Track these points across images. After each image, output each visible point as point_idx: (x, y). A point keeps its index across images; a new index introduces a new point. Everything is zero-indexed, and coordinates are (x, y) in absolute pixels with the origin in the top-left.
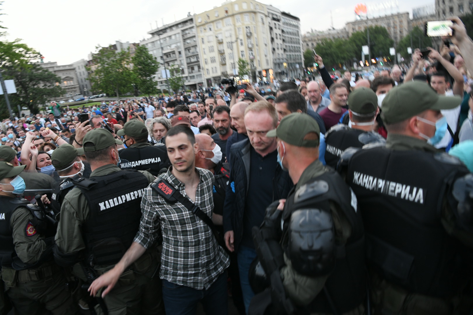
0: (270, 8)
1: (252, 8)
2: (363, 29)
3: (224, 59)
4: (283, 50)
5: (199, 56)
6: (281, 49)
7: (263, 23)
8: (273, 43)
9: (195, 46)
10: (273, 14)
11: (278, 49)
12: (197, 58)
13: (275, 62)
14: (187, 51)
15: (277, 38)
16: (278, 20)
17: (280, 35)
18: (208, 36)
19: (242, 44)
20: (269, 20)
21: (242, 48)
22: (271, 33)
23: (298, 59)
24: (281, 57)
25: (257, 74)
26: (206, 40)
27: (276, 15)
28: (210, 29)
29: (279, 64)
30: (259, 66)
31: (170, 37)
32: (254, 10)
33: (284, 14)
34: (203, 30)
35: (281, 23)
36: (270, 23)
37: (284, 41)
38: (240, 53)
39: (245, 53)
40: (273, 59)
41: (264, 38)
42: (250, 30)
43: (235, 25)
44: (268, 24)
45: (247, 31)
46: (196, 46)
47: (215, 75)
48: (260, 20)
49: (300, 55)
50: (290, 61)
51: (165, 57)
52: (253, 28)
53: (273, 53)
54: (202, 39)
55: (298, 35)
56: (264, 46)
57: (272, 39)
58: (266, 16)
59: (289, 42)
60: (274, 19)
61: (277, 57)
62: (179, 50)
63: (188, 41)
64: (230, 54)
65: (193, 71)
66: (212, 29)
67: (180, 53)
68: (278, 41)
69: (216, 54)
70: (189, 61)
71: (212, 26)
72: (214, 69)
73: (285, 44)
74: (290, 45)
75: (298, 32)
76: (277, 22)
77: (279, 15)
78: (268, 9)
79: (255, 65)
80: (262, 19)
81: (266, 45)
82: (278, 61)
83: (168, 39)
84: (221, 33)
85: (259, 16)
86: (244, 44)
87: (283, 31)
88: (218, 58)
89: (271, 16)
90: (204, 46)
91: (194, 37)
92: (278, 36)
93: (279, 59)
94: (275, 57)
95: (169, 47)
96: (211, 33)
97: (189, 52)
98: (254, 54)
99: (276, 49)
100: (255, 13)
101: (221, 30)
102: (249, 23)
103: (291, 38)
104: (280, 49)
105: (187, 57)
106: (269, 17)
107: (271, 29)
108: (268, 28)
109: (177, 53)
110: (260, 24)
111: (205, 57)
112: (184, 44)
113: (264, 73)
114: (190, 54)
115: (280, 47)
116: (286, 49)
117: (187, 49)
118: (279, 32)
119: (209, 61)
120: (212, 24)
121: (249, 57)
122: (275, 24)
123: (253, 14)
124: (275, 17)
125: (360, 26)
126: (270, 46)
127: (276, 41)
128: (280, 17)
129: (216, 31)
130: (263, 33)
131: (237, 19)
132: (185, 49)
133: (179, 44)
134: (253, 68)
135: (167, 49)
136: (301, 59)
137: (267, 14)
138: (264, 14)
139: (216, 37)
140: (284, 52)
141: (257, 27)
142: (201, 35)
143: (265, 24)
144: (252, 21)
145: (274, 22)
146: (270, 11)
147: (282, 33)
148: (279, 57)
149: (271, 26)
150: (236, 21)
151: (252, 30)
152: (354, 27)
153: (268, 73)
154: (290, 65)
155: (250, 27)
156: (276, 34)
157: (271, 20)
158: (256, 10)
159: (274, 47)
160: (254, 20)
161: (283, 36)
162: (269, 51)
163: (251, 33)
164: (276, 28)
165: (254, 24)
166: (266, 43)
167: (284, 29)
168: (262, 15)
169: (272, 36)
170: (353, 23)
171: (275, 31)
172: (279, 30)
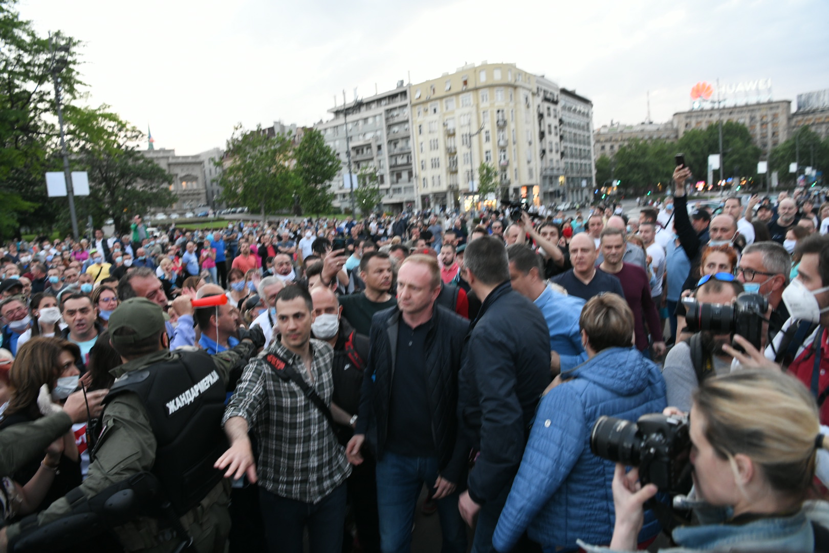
0: (541, 80)
1: (510, 79)
2: (704, 126)
3: (455, 162)
4: (559, 154)
5: (412, 155)
6: (557, 152)
7: (528, 106)
8: (543, 140)
9: (407, 138)
10: (545, 91)
11: (551, 151)
12: (409, 158)
13: (544, 173)
14: (392, 146)
15: (550, 132)
16: (556, 103)
17: (556, 127)
18: (430, 123)
19: (488, 139)
20: (538, 100)
21: (487, 146)
22: (540, 124)
23: (585, 171)
24: (555, 165)
25: (511, 191)
26: (425, 129)
27: (551, 93)
28: (435, 111)
29: (551, 178)
30: (516, 179)
31: (366, 120)
32: (513, 82)
33: (564, 91)
34: (422, 111)
35: (559, 107)
36: (539, 106)
37: (561, 138)
38: (484, 155)
39: (491, 155)
40: (541, 169)
41: (527, 131)
42: (503, 116)
43: (477, 106)
44: (536, 108)
45: (498, 117)
47: (437, 189)
48: (523, 100)
49: (590, 165)
50: (569, 174)
51: (353, 153)
52: (510, 113)
53: (542, 158)
54: (420, 126)
55: (588, 130)
56: (527, 144)
57: (542, 135)
58: (533, 94)
59: (571, 141)
60: (546, 99)
61: (548, 165)
62: (379, 143)
63: (396, 129)
64: (465, 155)
65: (400, 180)
66: (438, 110)
67: (379, 147)
68: (552, 139)
69: (441, 154)
70: (393, 162)
71: (439, 105)
72: (436, 179)
73: (563, 144)
74: (573, 145)
75: (588, 124)
76: (552, 107)
77: (557, 93)
78: (539, 82)
79: (508, 177)
81: (530, 143)
82: (549, 172)
83: (361, 123)
84: (453, 118)
85: (522, 94)
86: (491, 138)
87: (561, 121)
88: (444, 162)
89: (542, 94)
90: (421, 139)
91: (407, 121)
92: (553, 130)
93: (552, 169)
94: (544, 166)
95: (361, 137)
96: (435, 117)
97: (395, 147)
98: (507, 158)
99: (547, 152)
100: (515, 87)
101: (453, 112)
102: (503, 104)
103: (575, 134)
104: (554, 152)
105: (391, 156)
106: (539, 96)
107: (541, 116)
108: (536, 115)
109: (374, 148)
110: (522, 106)
111: (422, 157)
112: (388, 134)
113: (523, 192)
114: (396, 151)
115: (554, 148)
116: (566, 153)
117: (393, 142)
118: (555, 122)
119: (429, 164)
120: (438, 102)
121: (500, 162)
122: (549, 109)
123: (510, 90)
124: (548, 96)
125: (700, 119)
126: (537, 146)
127: (548, 137)
128: (557, 96)
129: (445, 114)
130: (527, 122)
131: (483, 97)
132: (390, 142)
133: (379, 133)
134: (504, 182)
135: (359, 140)
136: (590, 171)
137: (535, 90)
138: (530, 90)
139: (444, 124)
140: (561, 158)
141: (516, 112)
142: (419, 120)
143: (531, 108)
144: (509, 100)
145: (546, 105)
146: (540, 86)
147: (560, 125)
148: (551, 166)
149: (541, 111)
150: (480, 100)
151: (508, 117)
152: (688, 120)
153: (530, 192)
154: (570, 180)
155: (505, 112)
156: (550, 126)
157: (542, 101)
158: (518, 83)
159: (544, 147)
160: (511, 99)
161: (560, 130)
162: (535, 154)
163: (505, 121)
164: (549, 115)
165: (511, 107)
166: (530, 140)
167: (564, 117)
168: (527, 92)
169: (542, 129)
170: (686, 115)
171: (548, 120)
172: (554, 119)
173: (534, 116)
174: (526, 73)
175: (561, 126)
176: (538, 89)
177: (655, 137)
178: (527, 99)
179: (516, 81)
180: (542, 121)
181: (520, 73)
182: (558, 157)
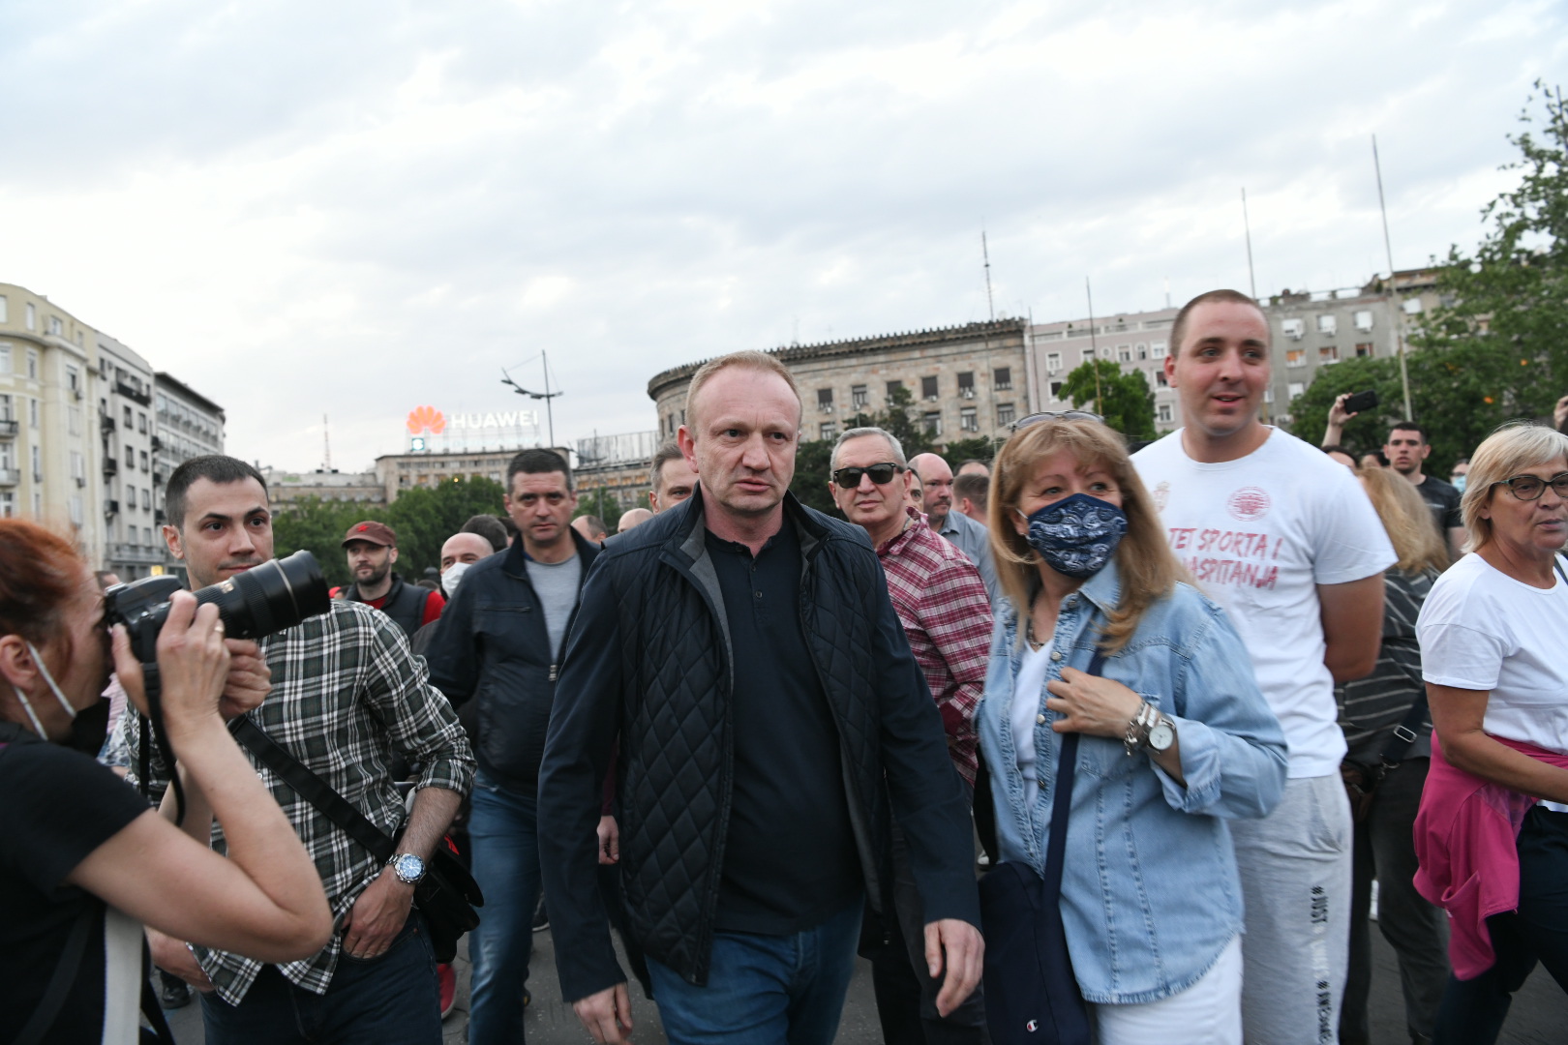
0: (110, 344)
1: (30, 325)
2: (433, 483)
4: (152, 514)
6: (146, 510)
7: (78, 397)
8: (113, 479)
10: (118, 370)
11: (132, 506)
13: (115, 557)
15: (130, 465)
16: (145, 401)
17: (144, 455)
20: (103, 388)
22: (105, 444)
24: (141, 539)
27: (134, 379)
32: (38, 334)
33: (164, 380)
35: (151, 412)
36: (104, 401)
37: (158, 478)
40: (108, 545)
41: (74, 453)
44: (96, 404)
48: (66, 382)
52: (27, 407)
53: (109, 521)
56: (73, 484)
57: (110, 468)
58: (91, 372)
60: (123, 390)
61: (126, 537)
68: (135, 479)
76: (136, 408)
77: (150, 380)
78: (101, 347)
80: (74, 379)
81: (80, 484)
82: (126, 555)
85: (61, 365)
87: (156, 443)
89: (111, 376)
92: (137, 459)
93: (134, 548)
94: (114, 540)
99: (123, 508)
100: (44, 348)
102: (10, 382)
104: (139, 510)
106: (104, 378)
107: (108, 425)
108: (96, 419)
110: (63, 395)
115: (140, 502)
118: (142, 443)
122: (128, 410)
123: (30, 351)
124: (128, 383)
125: (424, 471)
126: (97, 492)
127: (124, 474)
128: (148, 387)
130: (72, 433)
137: (96, 365)
138: (83, 360)
140: (157, 524)
141: (44, 404)
143: (85, 402)
144: (26, 376)
145: (123, 401)
146: (108, 357)
147: (154, 451)
148: (133, 543)
149: (109, 414)
151: (22, 414)
152: (404, 472)
155: (14, 400)
156: (129, 449)
157: (113, 391)
158: (49, 339)
159: (114, 498)
160: (32, 375)
161: (154, 462)
162: (93, 510)
163: (13, 423)
164: (129, 426)
165: (32, 392)
166: (80, 475)
167: (162, 436)
168: (76, 364)
169: (111, 455)
170: (400, 460)
171: (125, 437)
172: (141, 437)
173: (91, 423)
174: (73, 321)
175: (156, 455)
176: (102, 361)
177: (344, 499)
178: (74, 377)
179: (46, 333)
180: (111, 437)
181: (58, 316)
182: (149, 520)
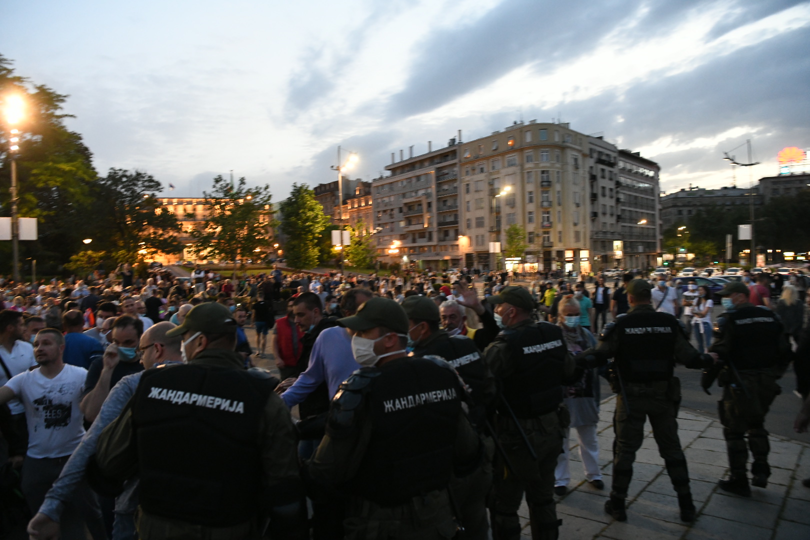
0: (598, 142)
1: (557, 140)
2: (793, 193)
3: (499, 223)
4: (615, 218)
5: (459, 213)
6: (612, 215)
7: (577, 168)
8: (596, 202)
9: (455, 197)
10: (600, 153)
11: (604, 214)
12: (456, 216)
13: (595, 236)
14: (442, 204)
15: (604, 195)
16: (612, 165)
17: (611, 190)
18: (477, 182)
19: (531, 201)
20: (591, 162)
21: (531, 207)
22: (592, 186)
24: (608, 228)
25: (554, 254)
26: (472, 188)
27: (608, 155)
28: (482, 170)
29: (603, 242)
30: (560, 241)
31: (418, 178)
32: (560, 143)
33: (624, 154)
34: (469, 169)
35: (615, 170)
36: (591, 168)
37: (618, 200)
38: (527, 216)
39: (534, 215)
40: (592, 233)
41: (575, 193)
42: (548, 176)
43: (522, 166)
44: (587, 169)
45: (542, 177)
46: (456, 195)
47: (480, 248)
48: (571, 161)
51: (405, 210)
52: (556, 175)
53: (593, 221)
54: (468, 185)
56: (574, 206)
57: (594, 197)
58: (584, 155)
60: (600, 161)
61: (601, 228)
62: (429, 200)
63: (446, 187)
65: (447, 238)
66: (485, 170)
67: (429, 204)
68: (606, 202)
69: (484, 213)
70: (442, 220)
71: (486, 165)
72: (480, 238)
73: (620, 208)
74: (633, 209)
75: (654, 188)
76: (607, 169)
77: (616, 155)
78: (591, 143)
79: (552, 240)
80: (576, 160)
81: (578, 205)
82: (601, 236)
83: (414, 180)
84: (499, 178)
85: (570, 155)
86: (534, 199)
87: (618, 184)
88: (489, 221)
89: (595, 155)
90: (468, 197)
91: (455, 180)
92: (607, 192)
93: (605, 233)
94: (595, 229)
95: (414, 194)
96: (482, 176)
97: (445, 205)
98: (551, 220)
99: (600, 215)
100: (563, 148)
101: (499, 172)
102: (548, 165)
103: (636, 197)
104: (608, 216)
105: (439, 214)
106: (591, 157)
107: (593, 178)
108: (587, 176)
109: (425, 206)
110: (570, 168)
111: (468, 215)
112: (438, 191)
113: (569, 254)
114: (445, 209)
115: (608, 211)
116: (623, 216)
117: (442, 201)
118: (610, 185)
119: (473, 223)
120: (485, 162)
121: (542, 223)
122: (603, 170)
123: (557, 151)
124: (604, 158)
125: (788, 186)
126: (587, 208)
127: (601, 200)
128: (615, 158)
129: (491, 174)
130: (575, 184)
131: (528, 157)
132: (439, 200)
133: (429, 190)
134: (546, 243)
135: (412, 197)
136: (654, 236)
137: (587, 152)
138: (579, 151)
139: (489, 183)
140: (618, 221)
141: (562, 173)
142: (467, 178)
143: (581, 171)
144: (555, 161)
145: (601, 166)
146: (595, 148)
147: (617, 187)
148: (604, 230)
149: (594, 173)
150: (525, 159)
151: (553, 178)
152: (775, 187)
153: (577, 257)
154: (628, 245)
155: (550, 172)
156: (604, 188)
157: (596, 163)
158: (566, 144)
159: (595, 211)
160: (558, 161)
161: (617, 192)
162: (585, 216)
163: (550, 182)
164: (603, 177)
165: (557, 168)
166: (577, 202)
167: (622, 180)
168: (576, 154)
169: (595, 192)
170: (772, 180)
171: (602, 183)
172: (609, 182)
173: (584, 178)
175: (618, 189)
176: (591, 150)
177: (738, 203)
179: (564, 142)
180: (595, 183)
181: (570, 133)
182: (613, 220)
